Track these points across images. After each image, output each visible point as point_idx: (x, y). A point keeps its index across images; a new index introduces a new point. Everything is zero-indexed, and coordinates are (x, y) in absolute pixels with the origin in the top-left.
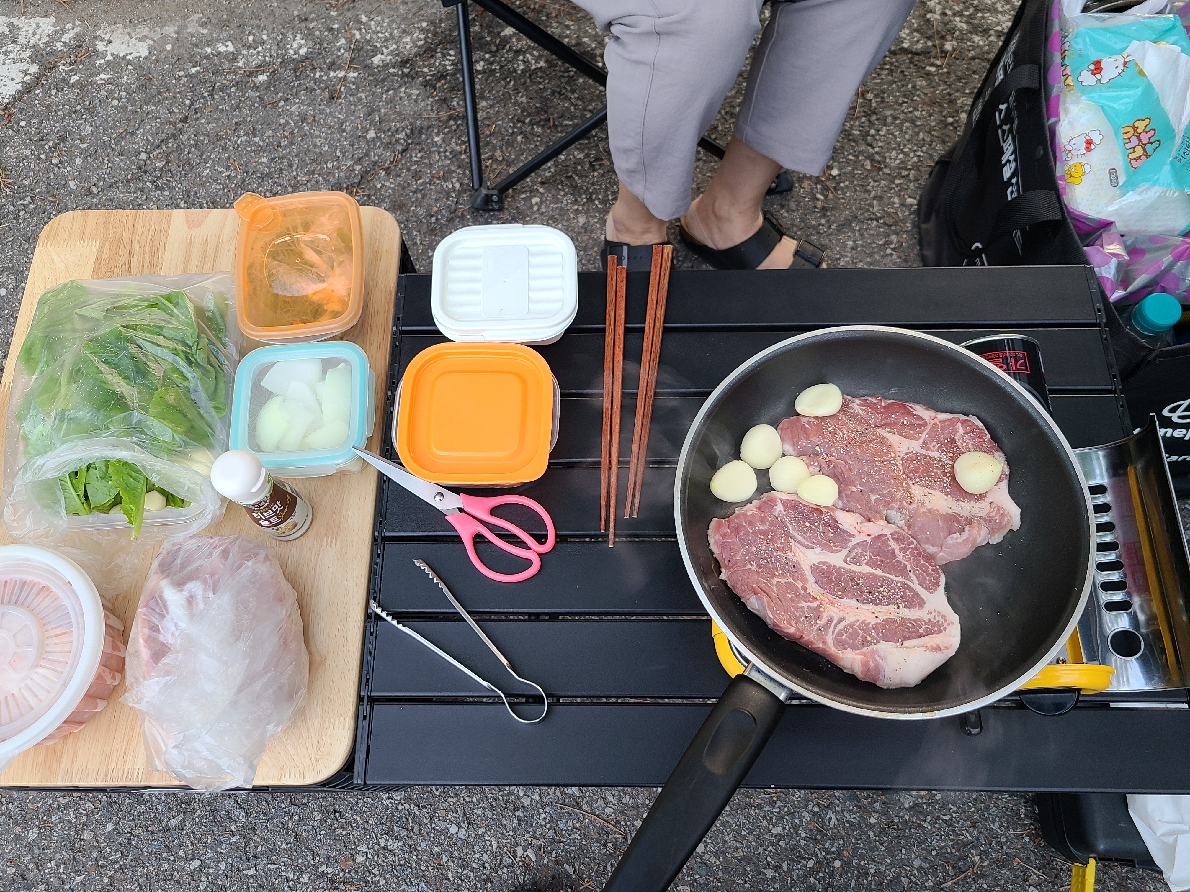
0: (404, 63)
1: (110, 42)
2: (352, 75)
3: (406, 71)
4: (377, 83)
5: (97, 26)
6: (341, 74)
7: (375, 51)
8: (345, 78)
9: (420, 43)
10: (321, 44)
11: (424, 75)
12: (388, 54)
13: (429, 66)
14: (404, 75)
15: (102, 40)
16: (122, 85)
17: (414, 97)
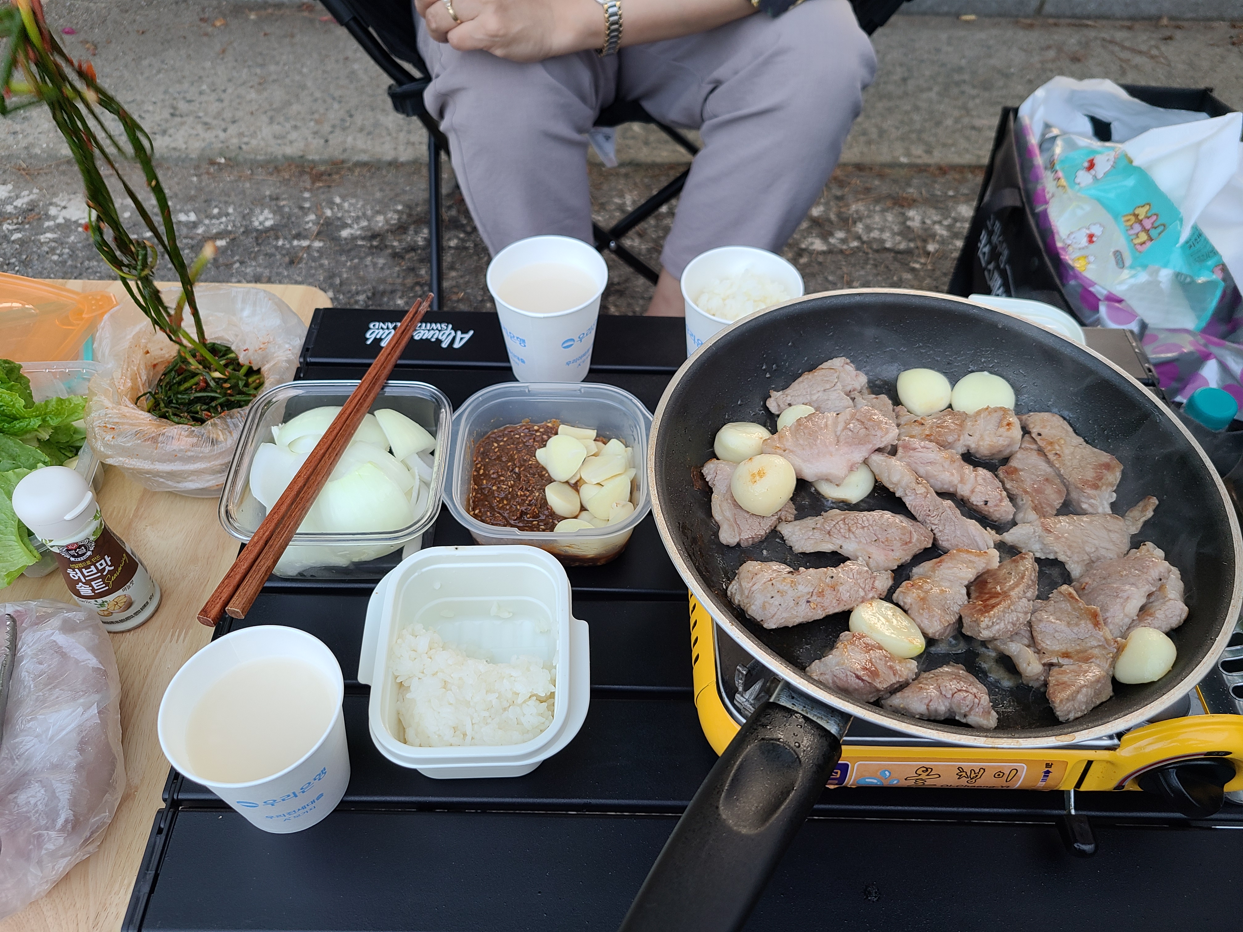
0: (374, 236)
1: (65, 208)
2: (317, 244)
3: (375, 243)
4: (342, 252)
5: (55, 195)
6: (305, 243)
7: (345, 226)
8: (309, 247)
9: (393, 222)
10: (289, 218)
11: (393, 247)
12: (358, 229)
13: (400, 241)
14: (372, 247)
15: (57, 206)
16: (67, 243)
17: (380, 266)
